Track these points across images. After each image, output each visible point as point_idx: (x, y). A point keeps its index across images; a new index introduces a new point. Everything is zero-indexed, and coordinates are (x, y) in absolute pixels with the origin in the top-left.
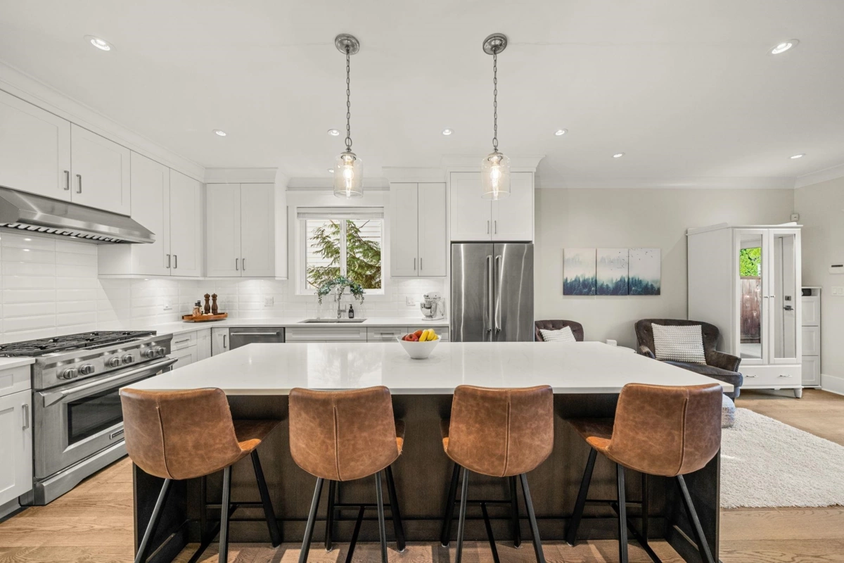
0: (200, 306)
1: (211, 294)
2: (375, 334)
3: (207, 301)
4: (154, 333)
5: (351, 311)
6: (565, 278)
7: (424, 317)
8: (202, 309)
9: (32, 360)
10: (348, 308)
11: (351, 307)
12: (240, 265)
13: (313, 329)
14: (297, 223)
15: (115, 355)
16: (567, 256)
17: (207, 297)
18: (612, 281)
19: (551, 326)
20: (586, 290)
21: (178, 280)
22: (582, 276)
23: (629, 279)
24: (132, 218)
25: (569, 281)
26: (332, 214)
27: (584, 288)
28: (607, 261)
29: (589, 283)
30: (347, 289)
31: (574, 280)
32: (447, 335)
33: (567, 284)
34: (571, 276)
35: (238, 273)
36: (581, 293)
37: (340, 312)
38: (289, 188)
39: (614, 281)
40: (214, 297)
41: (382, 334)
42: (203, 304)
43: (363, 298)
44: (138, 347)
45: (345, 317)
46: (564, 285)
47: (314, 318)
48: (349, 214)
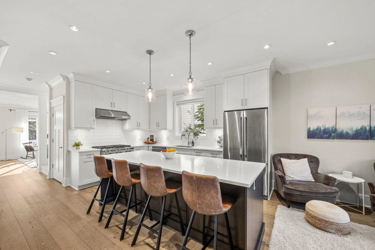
0: (149, 139)
1: (152, 135)
2: (209, 154)
3: (151, 137)
4: (130, 146)
5: (193, 143)
6: (308, 127)
7: (219, 147)
8: (149, 140)
9: (100, 150)
10: (192, 142)
11: (193, 141)
12: (158, 125)
13: (185, 150)
14: (177, 108)
15: (118, 151)
16: (310, 114)
17: (151, 136)
18: (352, 129)
19: (294, 157)
20: (327, 135)
21: (144, 130)
22: (323, 126)
23: (370, 127)
24: (127, 112)
25: (311, 129)
26: (188, 103)
27: (324, 134)
28: (346, 115)
29: (329, 131)
30: (192, 134)
31: (316, 128)
32: (222, 156)
33: (310, 131)
34: (313, 126)
35: (158, 128)
36: (322, 137)
37: (189, 143)
38: (174, 95)
39: (354, 129)
40: (153, 136)
41: (212, 154)
42: (150, 138)
43: (197, 138)
44: (125, 149)
45: (191, 145)
46: (308, 132)
47: (180, 145)
48: (194, 102)
